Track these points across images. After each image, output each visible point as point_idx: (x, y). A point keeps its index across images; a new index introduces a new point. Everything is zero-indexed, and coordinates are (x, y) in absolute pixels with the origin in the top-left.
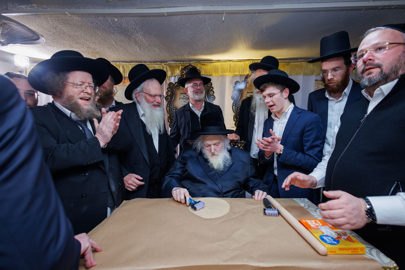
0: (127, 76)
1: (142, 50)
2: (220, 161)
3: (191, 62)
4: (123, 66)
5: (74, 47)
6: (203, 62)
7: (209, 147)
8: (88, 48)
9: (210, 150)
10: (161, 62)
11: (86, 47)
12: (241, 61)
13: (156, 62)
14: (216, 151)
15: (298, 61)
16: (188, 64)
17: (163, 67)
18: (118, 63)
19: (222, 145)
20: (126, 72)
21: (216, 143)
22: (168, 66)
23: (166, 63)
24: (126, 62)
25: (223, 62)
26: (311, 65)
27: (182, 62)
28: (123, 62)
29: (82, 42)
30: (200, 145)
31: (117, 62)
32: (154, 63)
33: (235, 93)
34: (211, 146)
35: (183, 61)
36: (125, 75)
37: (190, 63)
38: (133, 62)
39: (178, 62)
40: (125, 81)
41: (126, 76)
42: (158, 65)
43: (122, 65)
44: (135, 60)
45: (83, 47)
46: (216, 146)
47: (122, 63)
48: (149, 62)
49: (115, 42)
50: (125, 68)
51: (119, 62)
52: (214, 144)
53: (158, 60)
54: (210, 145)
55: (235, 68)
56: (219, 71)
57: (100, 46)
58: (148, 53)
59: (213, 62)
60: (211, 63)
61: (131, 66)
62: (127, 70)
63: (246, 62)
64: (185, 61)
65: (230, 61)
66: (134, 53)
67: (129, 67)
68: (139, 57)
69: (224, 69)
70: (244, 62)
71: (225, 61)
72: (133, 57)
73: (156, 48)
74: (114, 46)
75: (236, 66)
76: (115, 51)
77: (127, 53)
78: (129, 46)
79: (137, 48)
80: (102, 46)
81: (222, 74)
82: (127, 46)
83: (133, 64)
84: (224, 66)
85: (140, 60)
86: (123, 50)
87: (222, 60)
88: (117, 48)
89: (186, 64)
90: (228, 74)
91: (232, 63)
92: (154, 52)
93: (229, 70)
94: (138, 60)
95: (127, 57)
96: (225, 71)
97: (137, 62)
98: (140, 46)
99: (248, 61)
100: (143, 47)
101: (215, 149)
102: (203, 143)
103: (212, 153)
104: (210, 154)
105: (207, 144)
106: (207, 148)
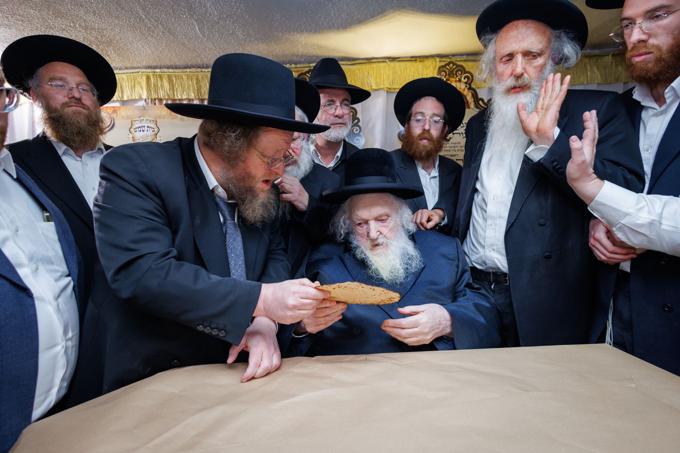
0: (178, 96)
1: (207, 33)
4: (169, 77)
5: (55, 27)
7: (365, 226)
8: (86, 28)
9: (366, 234)
11: (80, 25)
12: (416, 60)
14: (381, 236)
16: (306, 69)
18: (158, 70)
19: (396, 221)
20: (177, 90)
21: (380, 216)
24: (176, 67)
25: (379, 62)
27: (293, 65)
28: (168, 68)
29: (69, 11)
30: (345, 223)
31: (155, 67)
34: (369, 222)
35: (296, 64)
36: (174, 96)
38: (190, 68)
41: (176, 98)
43: (167, 75)
44: (194, 62)
46: (380, 224)
47: (166, 70)
49: (144, 8)
50: (173, 80)
52: (378, 219)
54: (366, 222)
55: (405, 74)
56: (372, 81)
57: (111, 23)
58: (220, 41)
59: (358, 64)
60: (355, 64)
61: (186, 77)
62: (178, 86)
63: (427, 62)
64: (300, 62)
65: (393, 59)
66: (189, 42)
67: (182, 77)
68: (201, 53)
69: (382, 77)
70: (422, 61)
71: (383, 60)
72: (189, 54)
73: (235, 27)
74: (143, 22)
75: (405, 72)
76: (148, 35)
77: (174, 43)
78: (175, 19)
79: (195, 27)
80: (117, 21)
81: (377, 88)
82: (171, 19)
83: (191, 71)
84: (382, 72)
85: (205, 62)
86: (163, 33)
87: (377, 58)
88: (150, 27)
89: (302, 69)
90: (389, 87)
91: (397, 64)
92: (234, 38)
93: (391, 78)
94: (201, 61)
95: (176, 54)
96: (384, 80)
97: (198, 67)
98: (200, 19)
99: (430, 60)
100: (207, 21)
101: (379, 229)
102: (350, 218)
103: (373, 240)
104: (369, 243)
105: (359, 218)
106: (361, 230)
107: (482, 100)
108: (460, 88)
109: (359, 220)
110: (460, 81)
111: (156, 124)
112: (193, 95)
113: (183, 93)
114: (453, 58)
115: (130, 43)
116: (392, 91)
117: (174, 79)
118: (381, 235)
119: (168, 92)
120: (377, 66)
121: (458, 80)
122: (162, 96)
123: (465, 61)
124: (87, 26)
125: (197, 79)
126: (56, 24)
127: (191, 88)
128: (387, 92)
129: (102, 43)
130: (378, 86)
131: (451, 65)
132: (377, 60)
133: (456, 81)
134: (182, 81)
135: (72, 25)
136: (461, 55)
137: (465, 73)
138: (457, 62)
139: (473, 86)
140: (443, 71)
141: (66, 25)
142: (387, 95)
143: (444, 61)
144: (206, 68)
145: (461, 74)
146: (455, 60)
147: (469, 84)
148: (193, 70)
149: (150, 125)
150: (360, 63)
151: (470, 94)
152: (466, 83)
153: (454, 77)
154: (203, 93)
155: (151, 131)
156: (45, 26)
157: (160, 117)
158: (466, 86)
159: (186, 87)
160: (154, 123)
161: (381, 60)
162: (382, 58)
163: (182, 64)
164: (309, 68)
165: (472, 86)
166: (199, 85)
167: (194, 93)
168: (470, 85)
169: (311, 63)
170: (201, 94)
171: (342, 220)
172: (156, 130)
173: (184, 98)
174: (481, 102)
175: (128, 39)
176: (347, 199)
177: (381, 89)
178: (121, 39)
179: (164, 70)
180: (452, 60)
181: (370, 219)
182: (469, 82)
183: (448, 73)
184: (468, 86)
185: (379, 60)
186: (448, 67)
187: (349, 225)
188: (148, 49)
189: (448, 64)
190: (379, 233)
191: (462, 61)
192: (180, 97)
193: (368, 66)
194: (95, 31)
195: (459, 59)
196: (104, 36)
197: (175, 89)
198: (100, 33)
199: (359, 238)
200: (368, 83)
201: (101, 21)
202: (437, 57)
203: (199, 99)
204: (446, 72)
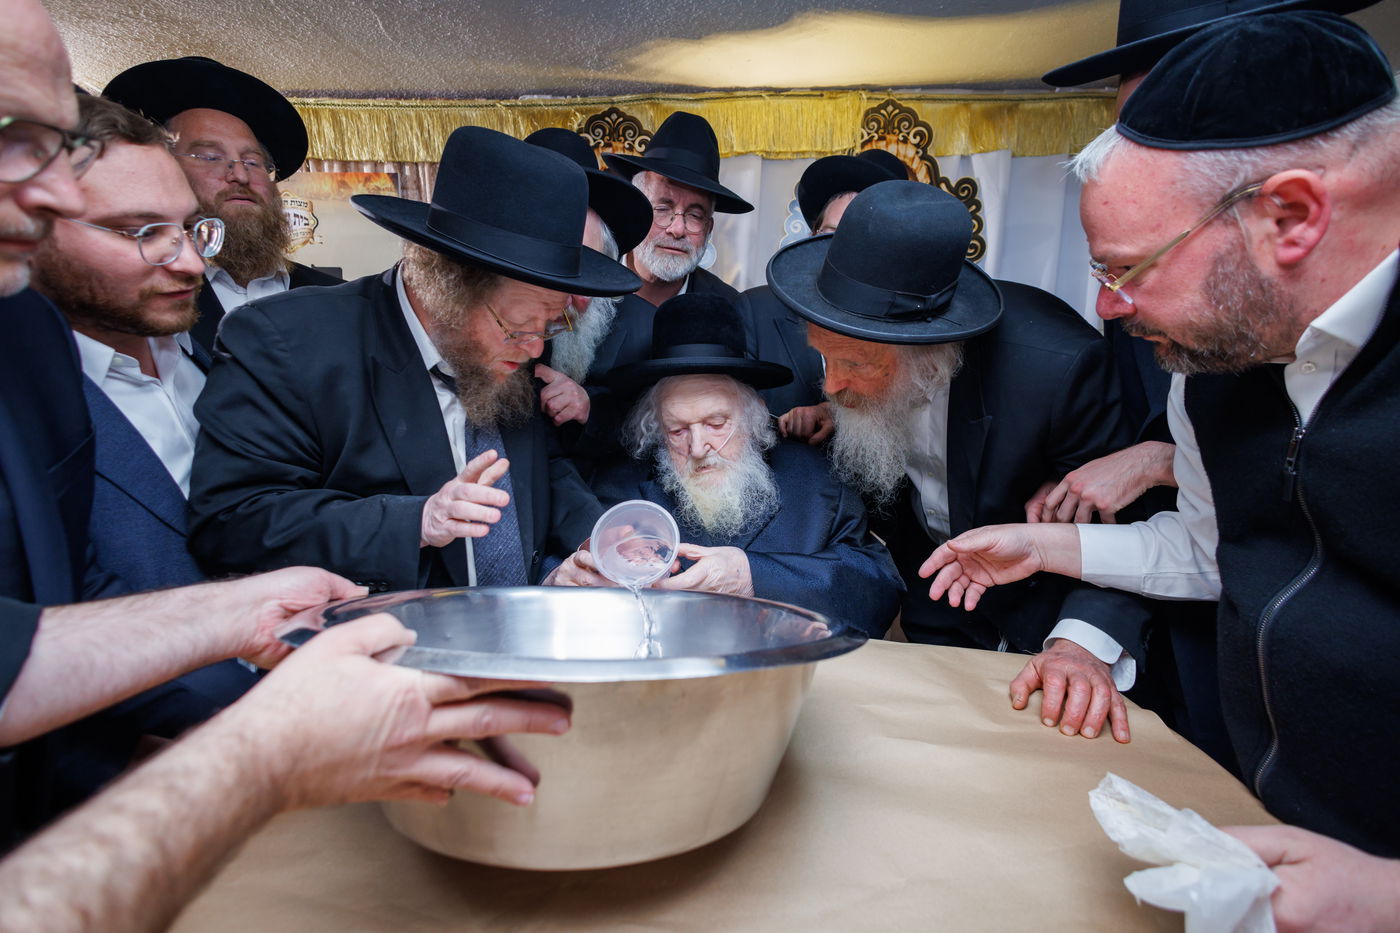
0: (352, 156)
1: (401, 34)
2: (729, 498)
3: (615, 99)
4: (334, 114)
5: (98, 16)
6: (667, 96)
7: (685, 434)
8: (159, 19)
9: (686, 448)
10: (493, 98)
11: (146, 13)
12: (822, 95)
13: (473, 97)
15: (1050, 96)
16: (606, 108)
17: (501, 119)
18: (312, 100)
19: (739, 427)
20: (350, 141)
21: (712, 417)
22: (522, 113)
23: (512, 102)
24: (347, 95)
25: (748, 97)
26: (1105, 113)
27: (579, 98)
28: (332, 95)
30: (648, 429)
31: (308, 94)
32: (462, 103)
33: (796, 228)
34: (692, 427)
35: (584, 95)
36: (345, 154)
37: (613, 103)
38: (374, 97)
39: (563, 98)
40: (346, 180)
42: (479, 112)
43: (330, 110)
44: (381, 86)
45: (137, 16)
46: (712, 430)
47: (327, 101)
48: (441, 97)
50: (341, 122)
51: (316, 95)
52: (704, 422)
53: (478, 85)
54: (687, 427)
55: (799, 124)
56: (733, 136)
57: (208, 11)
58: (429, 50)
59: (707, 99)
60: (701, 100)
61: (367, 115)
62: (352, 133)
63: (844, 99)
64: (593, 93)
65: (777, 92)
66: (367, 49)
67: (360, 118)
68: (394, 70)
69: (753, 129)
70: (834, 98)
71: (756, 93)
72: (370, 71)
73: (456, 25)
74: (273, 12)
75: (800, 119)
76: (284, 35)
77: (337, 50)
78: (335, 7)
79: (376, 22)
80: (219, 9)
81: (743, 151)
82: (326, 7)
83: (376, 103)
84: (754, 117)
85: (404, 87)
86: (314, 32)
87: (744, 89)
88: (287, 21)
89: (596, 106)
90: (768, 150)
91: (783, 102)
92: (456, 45)
93: (771, 132)
94: (395, 84)
95: (345, 71)
96: (756, 136)
97: (391, 97)
98: (385, 9)
99: (849, 95)
100: (399, 14)
101: (710, 441)
102: (658, 418)
103: (698, 460)
104: (690, 466)
105: (674, 419)
106: (677, 441)
107: (946, 181)
108: (905, 156)
109: (674, 423)
110: (905, 141)
111: (312, 210)
112: (382, 154)
113: (362, 149)
114: (895, 92)
115: (250, 48)
116: (772, 157)
117: (344, 119)
118: (712, 451)
119: (333, 145)
120: (745, 106)
121: (901, 138)
122: (320, 154)
123: (918, 99)
124: (162, 16)
125: (390, 121)
126: (100, 10)
127: (378, 139)
128: (763, 158)
129: (195, 47)
130: (744, 147)
131: (890, 108)
132: (746, 93)
133: (898, 141)
134: (359, 123)
135: (130, 12)
136: (912, 87)
137: (915, 126)
138: (902, 103)
139: (931, 152)
140: (873, 120)
141: (120, 13)
142: (762, 164)
143: (878, 99)
144: (405, 99)
145: (909, 127)
146: (898, 97)
147: (922, 149)
148: (380, 101)
149: (299, 213)
150: (712, 98)
151: (924, 168)
152: (917, 146)
153: (894, 134)
154: (401, 151)
155: (302, 224)
156: (78, 14)
157: (318, 197)
158: (917, 153)
159: (368, 135)
160: (307, 209)
161: (753, 93)
162: (754, 89)
163: (357, 89)
164: (610, 106)
165: (929, 153)
166: (393, 134)
167: (384, 150)
168: (925, 150)
169: (615, 95)
170: (397, 153)
171: (642, 423)
172: (312, 222)
173: (364, 159)
174: (943, 186)
175: (246, 42)
176: (654, 384)
177: (751, 152)
178: (231, 41)
179: (323, 100)
180: (892, 98)
181: (693, 421)
182: (923, 144)
183: (882, 124)
184: (921, 152)
185: (749, 93)
186: (883, 111)
187: (657, 431)
188: (287, 60)
189: (884, 106)
190: (708, 447)
191: (912, 99)
192: (356, 158)
193: (727, 104)
194: (179, 25)
195: (906, 96)
196: (198, 34)
197: (346, 140)
198: (189, 29)
199: (674, 455)
200: (725, 139)
201: (189, 7)
202: (864, 90)
203: (393, 162)
204: (879, 123)
